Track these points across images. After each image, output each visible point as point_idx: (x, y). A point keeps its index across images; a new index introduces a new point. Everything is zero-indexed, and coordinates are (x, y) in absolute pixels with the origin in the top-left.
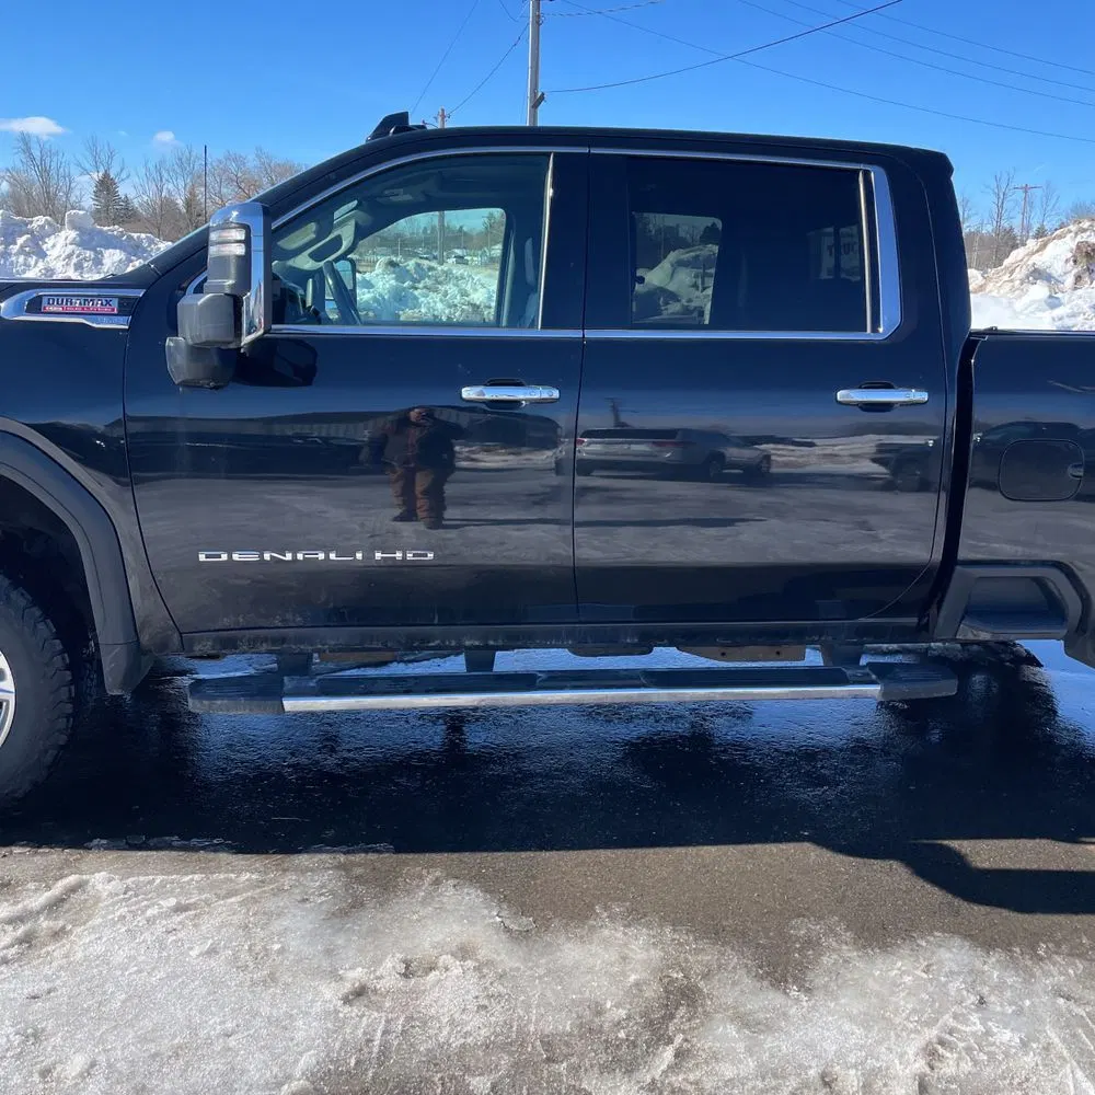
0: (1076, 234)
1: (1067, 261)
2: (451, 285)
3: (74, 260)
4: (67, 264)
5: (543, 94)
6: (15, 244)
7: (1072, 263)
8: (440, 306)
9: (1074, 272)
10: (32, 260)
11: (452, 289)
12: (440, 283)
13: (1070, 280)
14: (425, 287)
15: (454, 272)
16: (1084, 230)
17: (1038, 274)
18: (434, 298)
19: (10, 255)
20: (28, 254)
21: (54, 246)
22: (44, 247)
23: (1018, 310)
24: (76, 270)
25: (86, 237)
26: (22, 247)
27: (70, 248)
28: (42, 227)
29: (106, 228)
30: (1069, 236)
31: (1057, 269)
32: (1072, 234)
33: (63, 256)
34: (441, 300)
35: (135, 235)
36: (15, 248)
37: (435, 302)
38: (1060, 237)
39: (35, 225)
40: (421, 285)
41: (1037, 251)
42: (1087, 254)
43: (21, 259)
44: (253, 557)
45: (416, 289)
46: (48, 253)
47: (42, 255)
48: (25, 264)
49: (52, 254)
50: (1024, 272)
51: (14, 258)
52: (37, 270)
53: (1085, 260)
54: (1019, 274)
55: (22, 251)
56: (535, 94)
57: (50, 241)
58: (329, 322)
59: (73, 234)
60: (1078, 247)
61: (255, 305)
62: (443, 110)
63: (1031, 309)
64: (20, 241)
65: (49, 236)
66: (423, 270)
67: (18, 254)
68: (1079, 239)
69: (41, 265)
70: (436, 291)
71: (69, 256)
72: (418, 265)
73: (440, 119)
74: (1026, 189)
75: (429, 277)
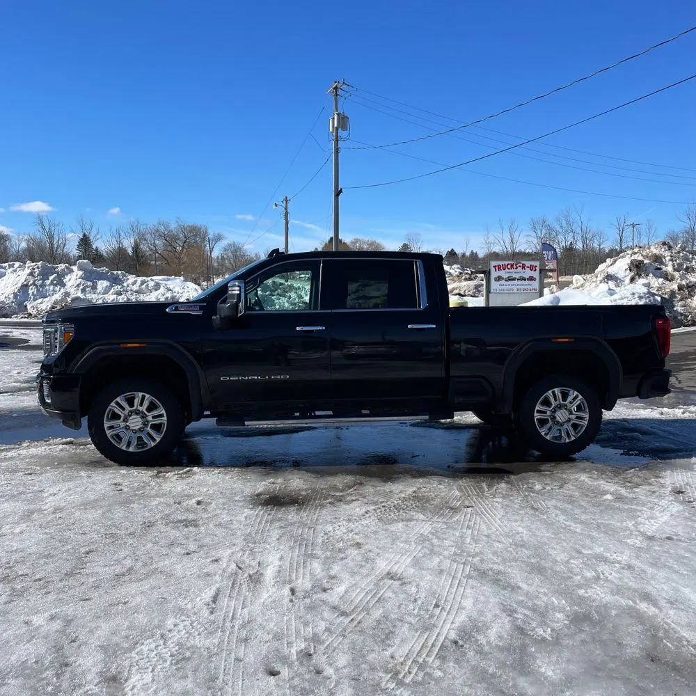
0: (631, 255)
1: (626, 270)
2: (293, 293)
3: (81, 287)
4: (77, 290)
5: (341, 189)
6: (48, 279)
7: (628, 271)
8: (286, 305)
9: (630, 276)
10: (57, 288)
11: (293, 295)
12: (287, 292)
13: (627, 280)
14: (278, 295)
15: (295, 285)
16: (636, 253)
17: (609, 277)
18: (284, 300)
19: (45, 286)
20: (56, 285)
21: (70, 280)
22: (64, 281)
23: (593, 296)
24: (82, 293)
25: (88, 275)
26: (52, 281)
27: (79, 281)
28: (63, 270)
29: (99, 269)
30: (627, 256)
31: (621, 275)
32: (629, 256)
33: (75, 285)
34: (287, 301)
35: (115, 272)
36: (48, 282)
37: (284, 303)
38: (623, 257)
39: (59, 269)
40: (276, 293)
41: (611, 265)
42: (637, 266)
43: (52, 287)
44: (237, 378)
45: (273, 296)
46: (67, 284)
47: (63, 285)
48: (53, 290)
49: (69, 284)
50: (603, 276)
51: (47, 288)
52: (60, 293)
53: (635, 269)
54: (600, 278)
55: (52, 283)
56: (338, 189)
57: (68, 277)
58: (256, 310)
59: (81, 273)
60: (631, 262)
61: (241, 305)
62: (286, 198)
63: (600, 296)
64: (51, 278)
65: (67, 275)
66: (277, 285)
67: (50, 285)
68: (633, 258)
69: (62, 290)
70: (284, 296)
71: (79, 285)
72: (274, 282)
73: (285, 202)
74: (633, 226)
75: (280, 289)
